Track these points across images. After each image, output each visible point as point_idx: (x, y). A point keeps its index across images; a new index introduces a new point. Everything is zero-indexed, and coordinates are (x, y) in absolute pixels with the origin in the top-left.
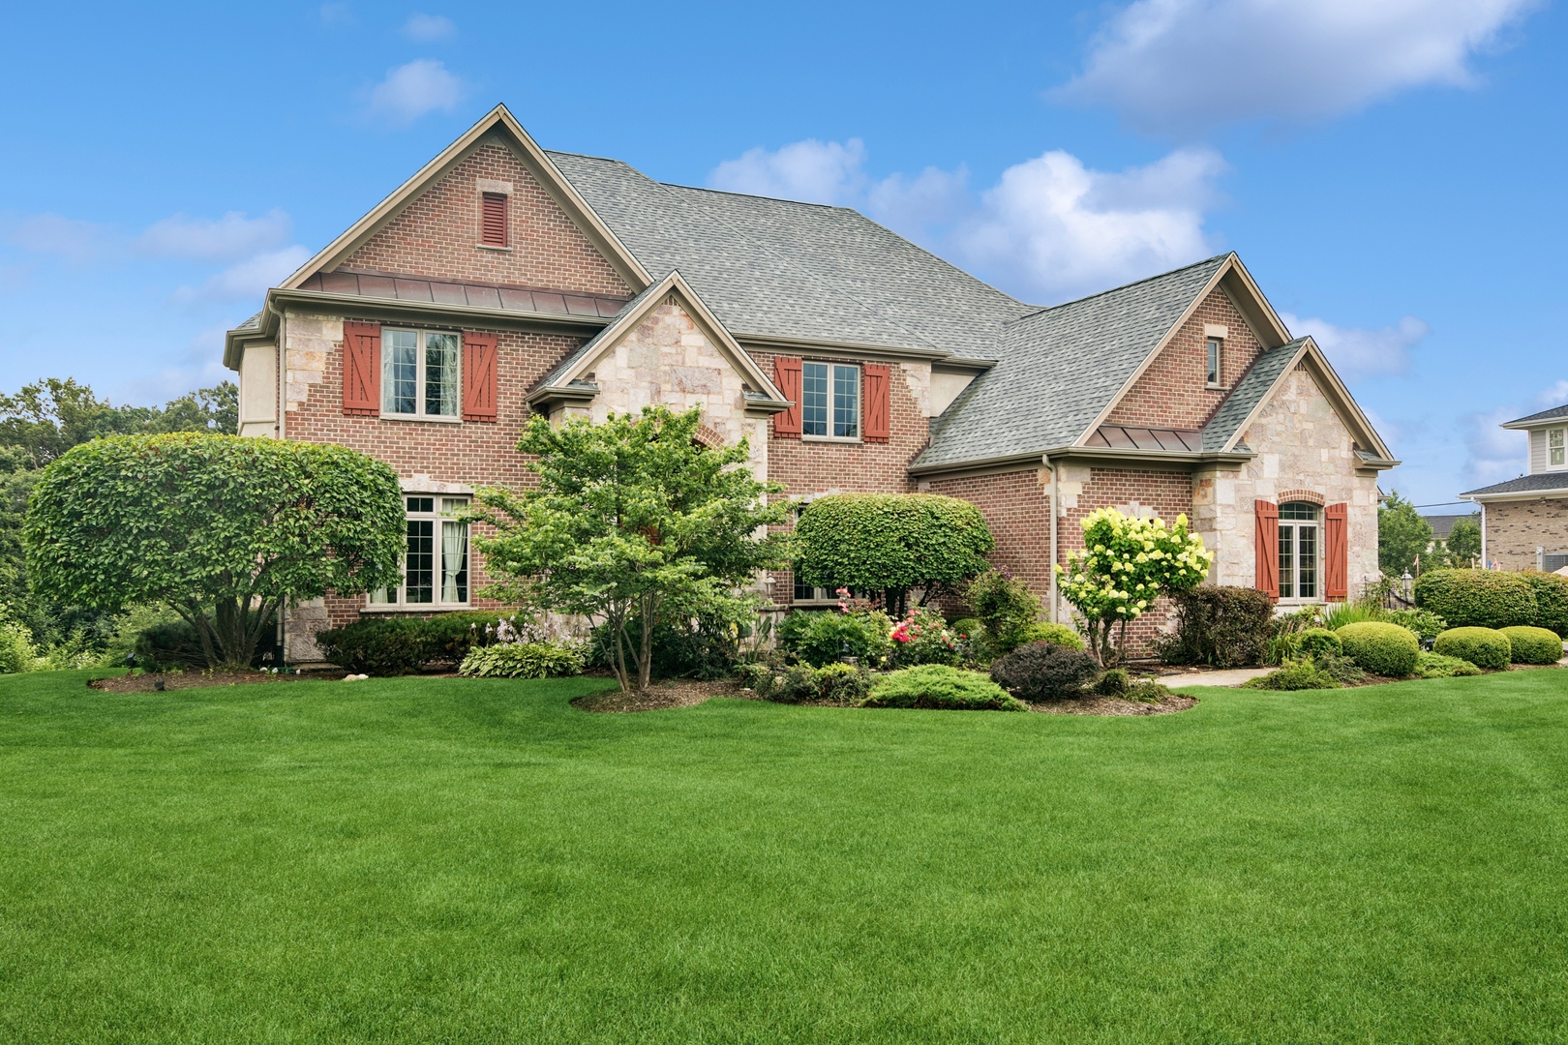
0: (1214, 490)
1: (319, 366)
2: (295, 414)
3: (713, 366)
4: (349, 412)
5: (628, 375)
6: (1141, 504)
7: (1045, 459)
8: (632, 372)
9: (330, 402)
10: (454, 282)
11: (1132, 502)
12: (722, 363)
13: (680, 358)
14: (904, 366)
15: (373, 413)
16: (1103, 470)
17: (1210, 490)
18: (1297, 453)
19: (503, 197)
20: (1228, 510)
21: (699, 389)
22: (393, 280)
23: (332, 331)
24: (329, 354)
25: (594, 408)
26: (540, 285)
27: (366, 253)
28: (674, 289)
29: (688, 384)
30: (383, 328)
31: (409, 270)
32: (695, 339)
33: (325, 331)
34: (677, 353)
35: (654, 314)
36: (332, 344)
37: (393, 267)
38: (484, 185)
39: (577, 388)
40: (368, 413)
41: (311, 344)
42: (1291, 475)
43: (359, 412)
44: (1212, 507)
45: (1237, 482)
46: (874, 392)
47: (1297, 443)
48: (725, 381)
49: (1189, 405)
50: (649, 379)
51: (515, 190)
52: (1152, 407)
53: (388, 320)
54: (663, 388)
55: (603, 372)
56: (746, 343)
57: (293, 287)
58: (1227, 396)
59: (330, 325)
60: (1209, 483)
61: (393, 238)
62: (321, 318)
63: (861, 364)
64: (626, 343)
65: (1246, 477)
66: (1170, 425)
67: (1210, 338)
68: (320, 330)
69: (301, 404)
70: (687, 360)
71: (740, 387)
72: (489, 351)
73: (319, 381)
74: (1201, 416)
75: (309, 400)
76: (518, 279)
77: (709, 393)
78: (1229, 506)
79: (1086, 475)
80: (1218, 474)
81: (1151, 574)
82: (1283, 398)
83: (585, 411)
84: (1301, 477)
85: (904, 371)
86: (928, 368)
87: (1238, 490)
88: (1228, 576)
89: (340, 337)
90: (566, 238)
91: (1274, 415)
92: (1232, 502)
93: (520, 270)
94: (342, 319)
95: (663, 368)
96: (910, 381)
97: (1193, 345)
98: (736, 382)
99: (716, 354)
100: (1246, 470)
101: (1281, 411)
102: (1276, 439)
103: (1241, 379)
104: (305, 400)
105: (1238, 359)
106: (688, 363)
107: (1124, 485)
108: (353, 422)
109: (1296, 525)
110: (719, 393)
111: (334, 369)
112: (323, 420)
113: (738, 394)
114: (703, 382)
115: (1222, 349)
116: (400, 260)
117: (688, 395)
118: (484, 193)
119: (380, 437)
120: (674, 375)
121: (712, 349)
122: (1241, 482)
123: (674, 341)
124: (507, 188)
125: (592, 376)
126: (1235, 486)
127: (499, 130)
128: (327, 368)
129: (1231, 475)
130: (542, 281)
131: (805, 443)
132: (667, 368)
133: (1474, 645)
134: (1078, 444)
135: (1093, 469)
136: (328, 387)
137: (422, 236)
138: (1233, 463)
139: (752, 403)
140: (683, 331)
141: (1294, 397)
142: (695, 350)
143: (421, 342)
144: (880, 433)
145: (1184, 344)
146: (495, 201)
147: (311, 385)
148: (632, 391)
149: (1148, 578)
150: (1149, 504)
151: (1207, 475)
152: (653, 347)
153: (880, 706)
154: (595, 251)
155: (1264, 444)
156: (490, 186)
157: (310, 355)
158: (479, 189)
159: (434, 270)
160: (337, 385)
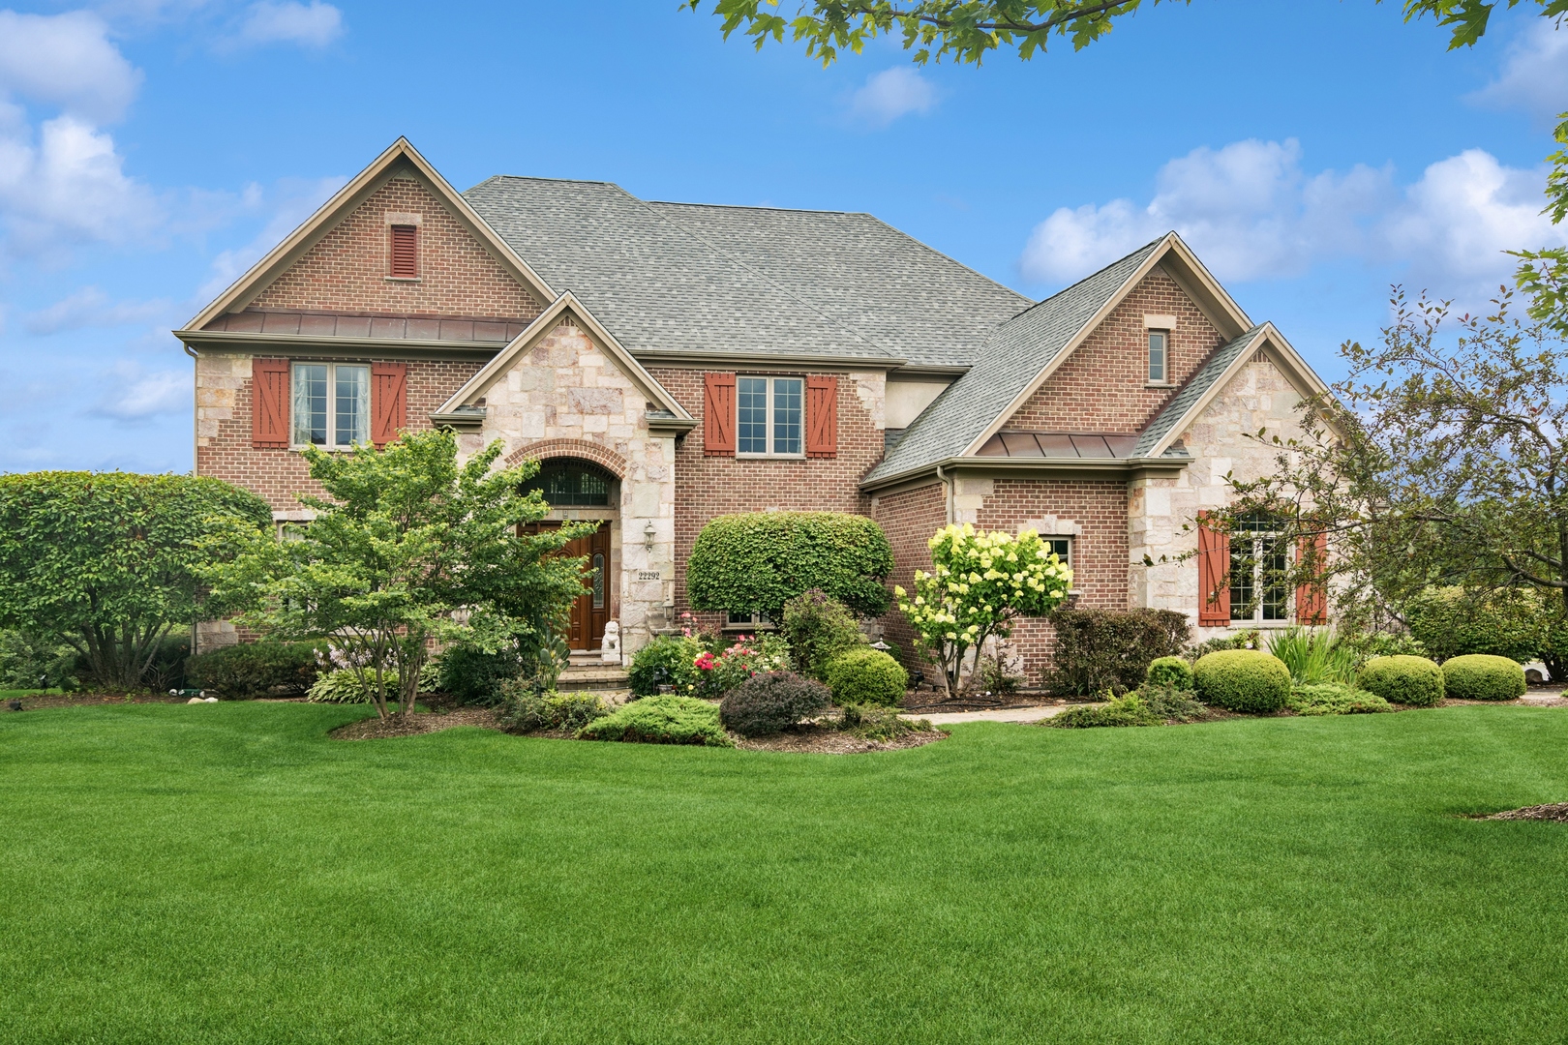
0: (1145, 501)
1: (229, 402)
2: (206, 448)
3: (614, 386)
4: (258, 445)
5: (520, 398)
6: (1059, 517)
7: (939, 471)
8: (526, 396)
9: (240, 436)
10: (363, 315)
11: (1047, 516)
12: (625, 383)
13: (578, 379)
14: (853, 376)
15: (282, 446)
16: (1010, 481)
17: (1141, 500)
18: (1256, 455)
19: (412, 229)
20: (1162, 523)
21: (599, 410)
22: (300, 316)
23: (242, 369)
24: (239, 390)
25: (485, 433)
26: (450, 313)
27: (274, 292)
28: (568, 308)
29: (587, 406)
30: (293, 363)
31: (317, 306)
32: (593, 360)
33: (234, 369)
34: (575, 375)
35: (550, 336)
36: (241, 382)
37: (302, 304)
38: (392, 218)
39: (465, 414)
40: (277, 446)
41: (221, 381)
43: (267, 445)
44: (1142, 519)
45: (1173, 490)
46: (818, 405)
47: (1257, 444)
48: (627, 400)
49: (1122, 408)
50: (544, 402)
51: (424, 221)
52: (1073, 410)
53: (297, 355)
54: (559, 410)
55: (495, 396)
56: (645, 359)
57: (196, 329)
58: (1175, 394)
59: (239, 363)
60: (1139, 492)
61: (301, 276)
62: (230, 356)
63: (805, 377)
64: (519, 367)
65: (1187, 484)
66: (1098, 429)
67: (1151, 330)
68: (230, 368)
69: (212, 439)
70: (585, 381)
71: (644, 406)
72: (397, 381)
73: (229, 417)
74: (1139, 418)
75: (220, 435)
76: (427, 308)
77: (609, 413)
78: (1163, 518)
79: (988, 487)
80: (1148, 482)
81: (986, 596)
82: (1239, 394)
83: (476, 436)
85: (854, 382)
86: (882, 378)
87: (1174, 499)
88: (1162, 596)
89: (250, 374)
90: (477, 265)
91: (1225, 413)
92: (1168, 513)
93: (430, 299)
94: (251, 357)
95: (559, 390)
96: (860, 392)
97: (1129, 339)
98: (641, 402)
99: (617, 373)
100: (1187, 477)
101: (1234, 408)
102: (1229, 440)
103: (1193, 375)
104: (215, 435)
105: (1189, 352)
106: (586, 384)
107: (1038, 497)
108: (263, 455)
109: (1258, 537)
110: (621, 413)
111: (244, 404)
112: (233, 454)
113: (642, 414)
114: (602, 403)
115: (1169, 341)
116: (309, 295)
117: (587, 417)
118: (393, 226)
119: (289, 469)
120: (571, 397)
121: (612, 368)
122: (1180, 491)
123: (571, 362)
124: (417, 219)
125: (482, 401)
126: (1171, 495)
127: (403, 163)
128: (237, 404)
129: (1166, 483)
130: (453, 309)
131: (739, 460)
132: (564, 390)
133: (1390, 677)
134: (967, 453)
135: (996, 481)
136: (238, 422)
137: (330, 272)
138: (1168, 470)
139: (653, 422)
140: (580, 352)
141: (1253, 392)
142: (594, 370)
143: (331, 376)
144: (826, 447)
145: (1117, 339)
146: (404, 233)
147: (221, 421)
148: (525, 415)
149: (982, 600)
150: (1070, 518)
151: (1138, 484)
152: (548, 369)
153: (593, 738)
154: (509, 276)
155: (1211, 447)
156: (398, 219)
157: (221, 393)
158: (387, 223)
159: (341, 304)
160: (246, 420)
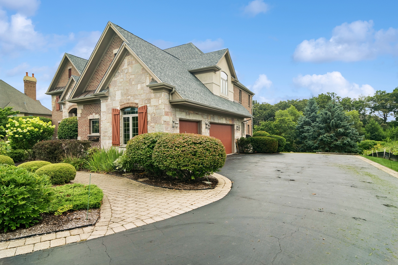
2: (52, 112)
6: (96, 114)
9: (55, 109)
11: (93, 114)
15: (59, 110)
18: (128, 88)
20: (104, 113)
24: (55, 102)
31: (62, 86)
41: (53, 100)
42: (125, 98)
45: (107, 103)
47: (128, 84)
55: (67, 98)
57: (48, 92)
65: (110, 101)
79: (82, 107)
80: (102, 101)
82: (123, 68)
83: (65, 106)
84: (129, 97)
87: (107, 106)
88: (104, 136)
89: (56, 99)
91: (119, 76)
92: (106, 110)
94: (55, 96)
100: (110, 98)
101: (122, 73)
102: (120, 84)
104: (53, 109)
108: (57, 112)
109: (131, 116)
112: (55, 112)
118: (69, 69)
119: (60, 114)
122: (108, 103)
124: (71, 67)
126: (106, 104)
127: (66, 58)
129: (105, 101)
134: (70, 99)
135: (84, 104)
141: (126, 67)
147: (54, 107)
155: (116, 87)
160: (56, 107)
